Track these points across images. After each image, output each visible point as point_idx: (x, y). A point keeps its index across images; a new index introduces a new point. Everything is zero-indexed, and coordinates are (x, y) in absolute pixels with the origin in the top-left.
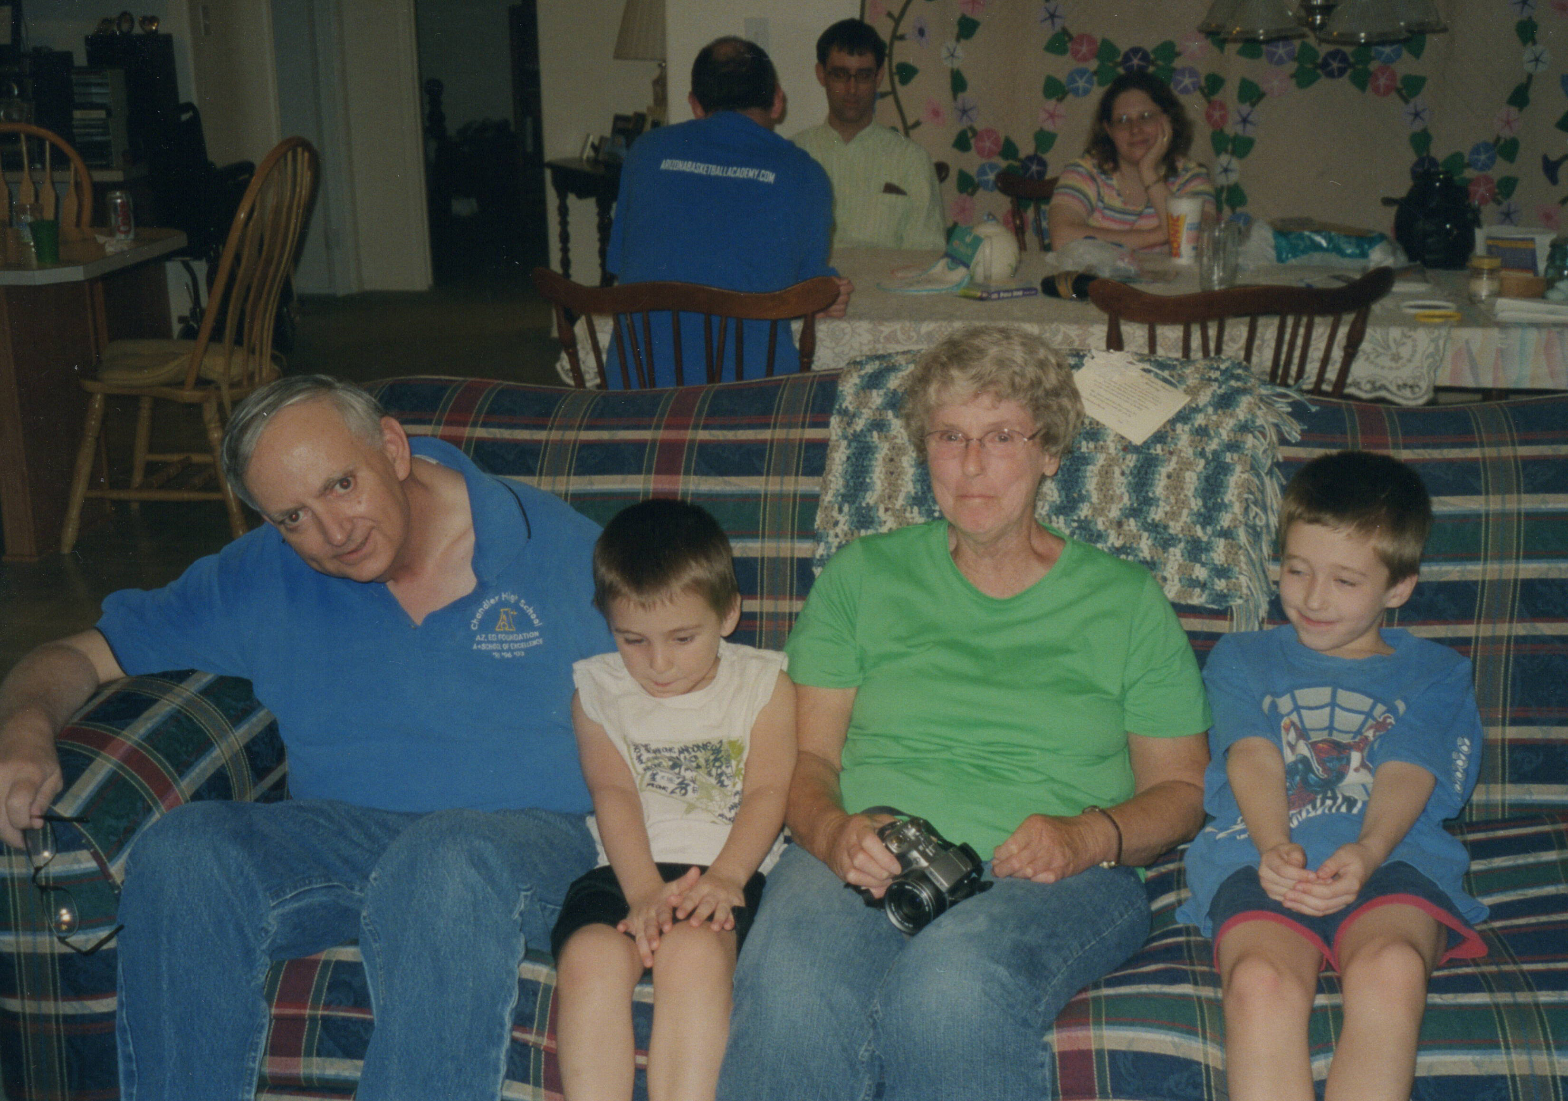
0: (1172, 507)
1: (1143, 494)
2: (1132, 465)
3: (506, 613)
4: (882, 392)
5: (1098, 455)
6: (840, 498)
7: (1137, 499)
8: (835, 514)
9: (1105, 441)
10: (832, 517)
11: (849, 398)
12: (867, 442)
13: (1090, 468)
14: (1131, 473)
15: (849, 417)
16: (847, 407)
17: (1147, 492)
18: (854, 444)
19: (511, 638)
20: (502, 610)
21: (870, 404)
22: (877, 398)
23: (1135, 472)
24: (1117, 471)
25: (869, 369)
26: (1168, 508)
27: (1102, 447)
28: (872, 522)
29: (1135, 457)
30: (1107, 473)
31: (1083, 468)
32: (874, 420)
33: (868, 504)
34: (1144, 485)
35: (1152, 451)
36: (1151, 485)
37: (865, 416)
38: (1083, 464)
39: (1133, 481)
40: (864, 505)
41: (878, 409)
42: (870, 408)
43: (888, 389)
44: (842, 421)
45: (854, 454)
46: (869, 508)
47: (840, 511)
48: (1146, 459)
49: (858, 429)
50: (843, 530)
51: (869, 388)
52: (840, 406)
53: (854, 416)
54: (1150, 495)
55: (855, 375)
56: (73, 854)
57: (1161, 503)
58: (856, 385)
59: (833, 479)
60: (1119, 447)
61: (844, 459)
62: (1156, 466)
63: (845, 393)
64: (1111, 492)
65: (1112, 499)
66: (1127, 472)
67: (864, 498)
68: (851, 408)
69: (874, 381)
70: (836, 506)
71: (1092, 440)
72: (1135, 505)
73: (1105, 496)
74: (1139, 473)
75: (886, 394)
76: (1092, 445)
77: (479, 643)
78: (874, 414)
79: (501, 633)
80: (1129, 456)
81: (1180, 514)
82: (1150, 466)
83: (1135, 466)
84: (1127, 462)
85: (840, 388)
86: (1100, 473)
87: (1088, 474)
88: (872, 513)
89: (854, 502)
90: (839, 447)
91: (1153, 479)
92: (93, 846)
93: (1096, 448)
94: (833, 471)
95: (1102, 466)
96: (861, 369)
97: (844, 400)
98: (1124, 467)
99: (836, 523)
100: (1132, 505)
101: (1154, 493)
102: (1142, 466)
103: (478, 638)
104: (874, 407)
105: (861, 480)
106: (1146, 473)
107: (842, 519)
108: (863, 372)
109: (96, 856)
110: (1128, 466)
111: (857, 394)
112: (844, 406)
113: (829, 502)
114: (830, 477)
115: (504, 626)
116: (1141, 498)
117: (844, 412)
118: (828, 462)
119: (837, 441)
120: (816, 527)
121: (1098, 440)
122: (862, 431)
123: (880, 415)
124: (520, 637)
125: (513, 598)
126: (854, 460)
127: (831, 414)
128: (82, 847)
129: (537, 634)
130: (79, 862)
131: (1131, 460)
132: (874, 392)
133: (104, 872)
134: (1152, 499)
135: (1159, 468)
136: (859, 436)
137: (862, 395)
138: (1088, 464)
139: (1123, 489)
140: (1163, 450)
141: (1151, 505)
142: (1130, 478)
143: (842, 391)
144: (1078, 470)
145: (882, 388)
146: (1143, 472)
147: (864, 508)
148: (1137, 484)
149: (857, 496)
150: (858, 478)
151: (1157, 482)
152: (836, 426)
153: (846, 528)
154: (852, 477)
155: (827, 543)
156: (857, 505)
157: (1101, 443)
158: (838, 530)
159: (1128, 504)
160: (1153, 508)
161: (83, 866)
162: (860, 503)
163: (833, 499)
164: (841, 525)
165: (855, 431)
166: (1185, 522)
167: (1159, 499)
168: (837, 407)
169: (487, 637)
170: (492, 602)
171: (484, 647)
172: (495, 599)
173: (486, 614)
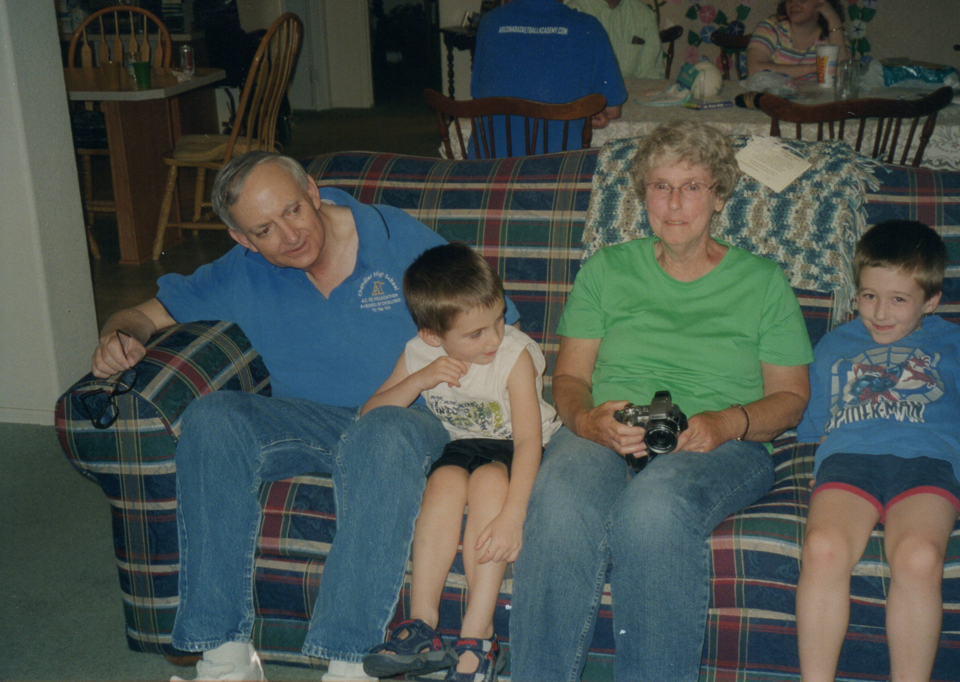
0: (798, 231)
1: (781, 222)
2: (774, 205)
3: (377, 284)
4: (623, 161)
5: (754, 199)
6: (597, 224)
7: (777, 225)
8: (594, 233)
9: (758, 191)
10: (592, 235)
11: (604, 165)
12: (614, 191)
13: (748, 206)
14: (774, 210)
15: (603, 176)
16: (603, 170)
17: (783, 221)
18: (606, 192)
19: (382, 298)
20: (375, 283)
21: (617, 168)
22: (621, 164)
23: (776, 209)
24: (765, 208)
25: (617, 147)
26: (795, 231)
27: (756, 194)
28: (616, 238)
29: (776, 200)
30: (759, 209)
31: (744, 206)
32: (619, 178)
33: (614, 227)
34: (781, 217)
35: (787, 197)
36: (786, 217)
37: (613, 175)
38: (745, 204)
39: (774, 214)
40: (611, 228)
41: (621, 171)
42: (617, 171)
43: (628, 159)
44: (599, 178)
45: (606, 198)
46: (614, 230)
47: (597, 231)
48: (783, 201)
49: (609, 183)
50: (598, 243)
51: (616, 158)
52: (599, 169)
53: (607, 175)
54: (785, 223)
55: (608, 151)
56: (151, 420)
57: (792, 228)
58: (608, 157)
59: (593, 213)
60: (767, 194)
61: (600, 200)
62: (789, 206)
63: (602, 161)
64: (761, 221)
65: (761, 225)
66: (771, 209)
67: (611, 224)
68: (605, 171)
69: (619, 155)
70: (595, 229)
71: (750, 190)
72: (776, 229)
73: (757, 224)
74: (778, 210)
75: (626, 162)
76: (750, 193)
77: (363, 303)
78: (619, 175)
79: (376, 296)
80: (772, 200)
81: (803, 235)
82: (785, 206)
83: (776, 206)
84: (771, 203)
85: (599, 159)
86: (754, 209)
87: (747, 210)
88: (616, 233)
89: (605, 227)
90: (597, 193)
91: (787, 213)
92: (162, 416)
93: (752, 194)
94: (593, 208)
95: (756, 205)
96: (612, 147)
97: (601, 166)
98: (769, 206)
99: (595, 239)
100: (773, 229)
101: (787, 222)
102: (781, 206)
103: (362, 301)
104: (619, 170)
105: (610, 213)
106: (783, 210)
107: (598, 236)
108: (613, 149)
109: (164, 421)
110: (772, 205)
111: (609, 162)
112: (601, 169)
113: (591, 226)
114: (591, 211)
115: (377, 292)
116: (780, 225)
117: (601, 173)
118: (591, 202)
119: (596, 190)
120: (583, 241)
121: (754, 190)
122: (611, 184)
123: (622, 174)
124: (387, 297)
125: (381, 275)
126: (606, 201)
127: (593, 174)
128: (156, 416)
129: (396, 295)
130: (154, 424)
131: (774, 202)
132: (620, 161)
133: (168, 430)
134: (786, 225)
135: (791, 207)
136: (609, 187)
137: (612, 162)
138: (748, 204)
139: (768, 220)
140: (793, 196)
141: (785, 229)
142: (773, 213)
143: (600, 160)
144: (741, 208)
145: (624, 159)
146: (781, 209)
147: (611, 230)
148: (777, 216)
149: (607, 223)
150: (608, 212)
151: (789, 215)
152: (596, 181)
153: (600, 242)
154: (605, 212)
155: (589, 250)
156: (607, 228)
157: (756, 191)
158: (596, 243)
159: (771, 228)
160: (786, 231)
161: (156, 426)
162: (609, 227)
163: (593, 225)
164: (597, 240)
165: (607, 184)
166: (806, 240)
167: (790, 226)
168: (597, 170)
169: (368, 300)
170: (369, 278)
171: (367, 306)
172: (371, 276)
173: (366, 285)
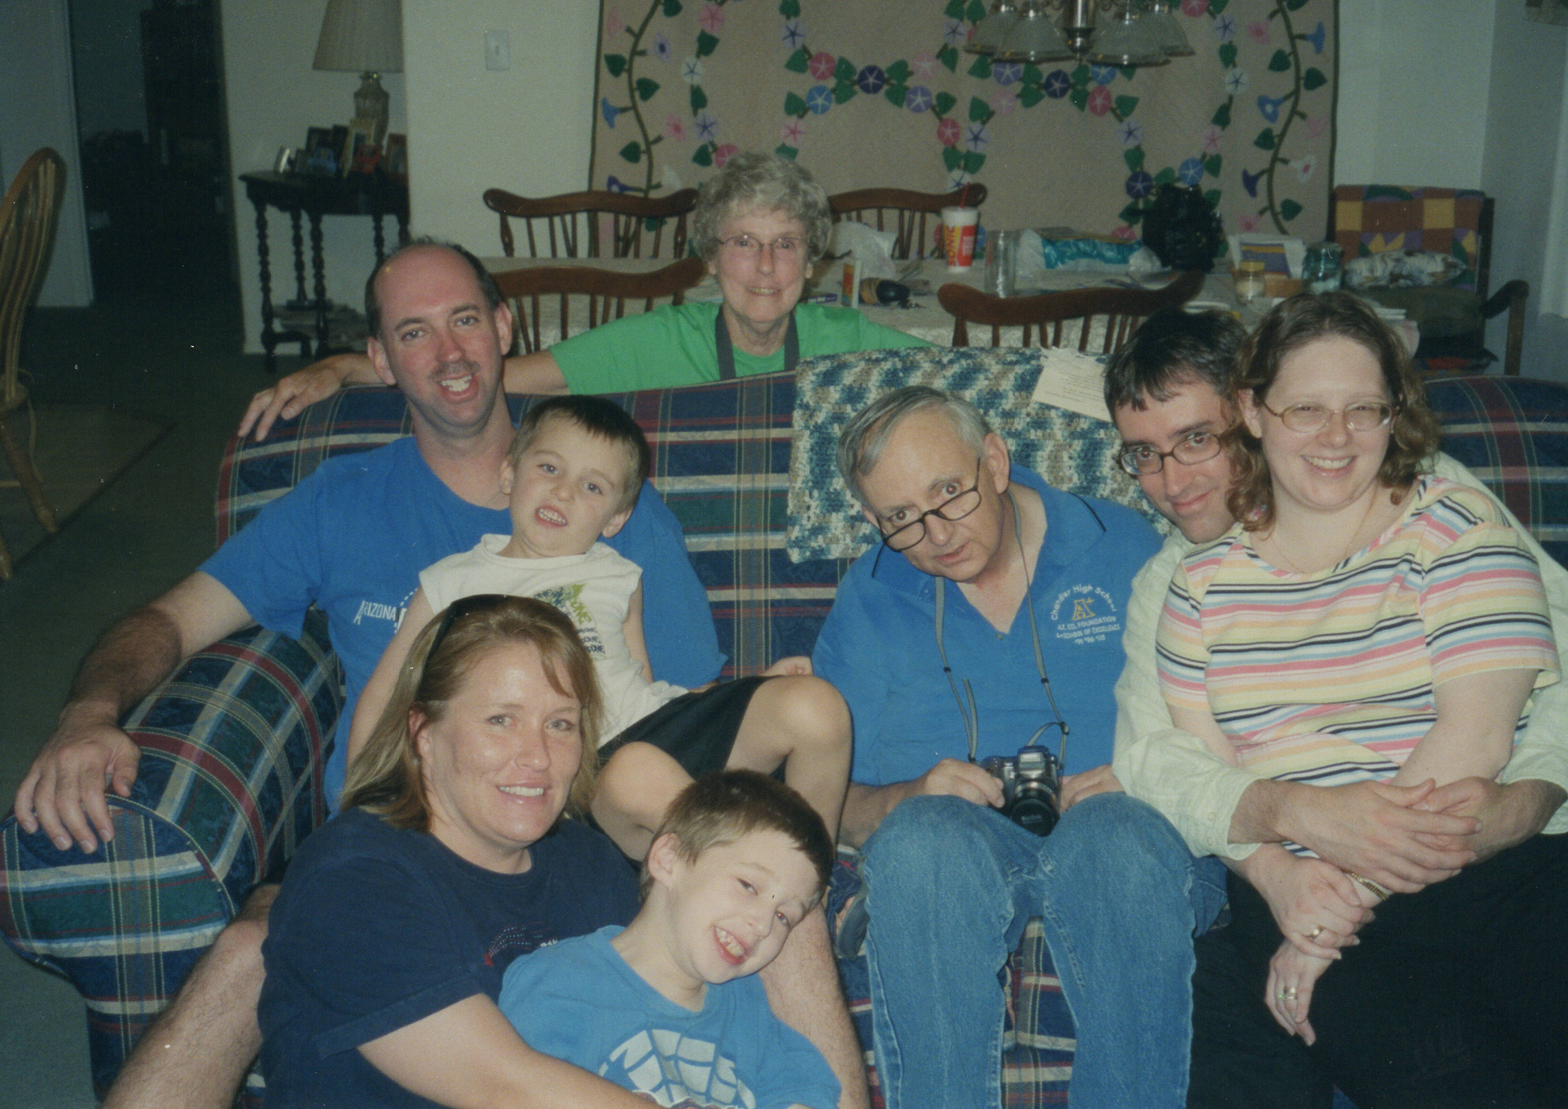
0: (1119, 484)
1: (1091, 473)
2: (1079, 449)
3: (1080, 604)
4: (838, 388)
5: (1047, 442)
6: (810, 484)
7: (1086, 479)
8: (807, 499)
9: (1052, 429)
10: (804, 502)
11: (809, 394)
12: (829, 434)
13: (1040, 453)
14: (1079, 457)
15: (810, 411)
16: (808, 403)
17: (1095, 472)
18: (817, 435)
19: (1091, 623)
20: (1076, 601)
21: (829, 400)
22: (834, 393)
23: (1082, 455)
24: (1065, 456)
25: (822, 367)
26: (1115, 486)
27: (1049, 434)
28: (842, 506)
29: (1081, 442)
30: (1056, 458)
31: (1033, 453)
32: (836, 413)
33: (835, 489)
34: (1091, 466)
35: (1096, 436)
36: (1099, 466)
37: (824, 410)
38: (1033, 450)
39: (1082, 463)
40: (832, 490)
41: (837, 403)
42: (829, 403)
43: (844, 385)
44: (804, 414)
45: (817, 443)
46: (837, 493)
47: (811, 496)
48: (1091, 444)
49: (820, 421)
50: (815, 513)
51: (825, 385)
52: (801, 400)
53: (814, 410)
54: (1098, 474)
55: (810, 373)
56: (177, 856)
57: (1109, 481)
58: (812, 382)
59: (801, 466)
60: (1066, 434)
61: (808, 447)
62: (1101, 449)
63: (804, 389)
64: (1061, 474)
65: (1062, 479)
66: (1075, 455)
67: (831, 484)
68: (811, 403)
69: (829, 378)
70: (807, 492)
71: (1040, 428)
72: (1085, 483)
73: (1055, 478)
74: (1086, 456)
75: (842, 390)
76: (1040, 433)
77: (1061, 632)
78: (834, 408)
79: (1080, 621)
80: (1076, 442)
81: (1127, 491)
82: (1095, 449)
83: (1082, 450)
84: (1074, 447)
85: (800, 385)
86: (1049, 458)
87: (1039, 459)
88: (841, 498)
89: (822, 489)
90: (802, 436)
91: (1099, 461)
92: (197, 849)
93: (1043, 436)
94: (800, 460)
95: (1052, 451)
96: (814, 368)
97: (805, 396)
98: (1071, 451)
99: (808, 508)
100: (1082, 483)
101: (1101, 473)
102: (1089, 449)
103: (1060, 628)
104: (833, 401)
105: (826, 467)
106: (1093, 456)
107: (814, 504)
108: (817, 371)
109: (199, 857)
110: (1075, 450)
111: (814, 389)
112: (805, 400)
113: (800, 489)
114: (797, 465)
115: (1081, 615)
116: (1089, 477)
117: (806, 407)
118: (793, 451)
119: (800, 431)
120: (789, 512)
121: (1046, 428)
122: (823, 423)
123: (840, 409)
124: (1100, 621)
125: (1087, 589)
126: (817, 449)
127: (793, 409)
128: (188, 848)
129: (1114, 619)
130: (184, 863)
131: (1078, 445)
132: (832, 388)
133: (207, 873)
134: (1099, 478)
135: (1105, 451)
136: (820, 427)
137: (820, 390)
138: (1038, 450)
139: (1072, 471)
140: (1106, 435)
141: (1099, 483)
142: (1078, 461)
143: (801, 388)
144: (1028, 456)
145: (838, 385)
146: (1090, 455)
147: (832, 493)
148: (1085, 465)
149: (824, 483)
150: (823, 466)
151: (1104, 463)
152: (798, 419)
153: (818, 511)
154: (817, 465)
155: (801, 525)
156: (825, 490)
157: (1048, 431)
158: (811, 513)
159: (1078, 483)
160: (1102, 485)
161: (188, 867)
162: (828, 489)
163: (804, 486)
164: (812, 509)
165: (816, 423)
166: (1132, 497)
167: (1105, 478)
168: (799, 402)
169: (1066, 627)
170: (1066, 595)
171: (1066, 636)
172: (1069, 591)
173: (1063, 605)
